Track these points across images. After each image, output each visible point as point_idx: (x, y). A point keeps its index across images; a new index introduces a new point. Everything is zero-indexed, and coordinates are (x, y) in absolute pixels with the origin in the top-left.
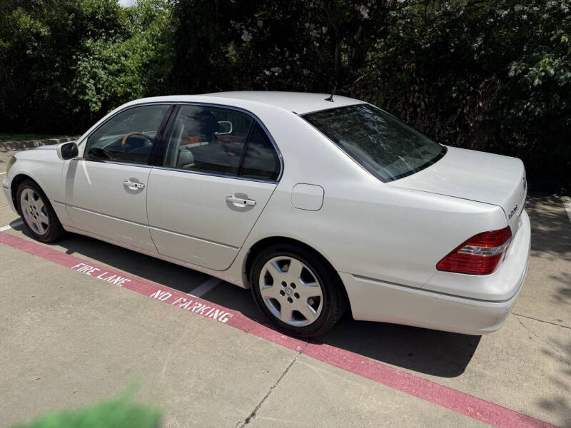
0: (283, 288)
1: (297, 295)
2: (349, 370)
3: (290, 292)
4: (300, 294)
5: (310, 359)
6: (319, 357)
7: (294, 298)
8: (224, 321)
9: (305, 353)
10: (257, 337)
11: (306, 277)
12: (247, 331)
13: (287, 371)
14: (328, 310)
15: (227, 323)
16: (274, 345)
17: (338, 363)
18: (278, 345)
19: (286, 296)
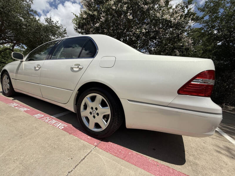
0: (91, 110)
1: (98, 114)
2: (122, 159)
3: (95, 112)
4: (99, 114)
5: (101, 150)
6: (106, 150)
7: (96, 116)
8: (61, 128)
9: (98, 147)
10: (74, 137)
11: (103, 104)
12: (70, 134)
13: (84, 159)
14: (113, 122)
15: (62, 129)
16: (82, 141)
17: (116, 153)
18: (84, 142)
19: (92, 115)
